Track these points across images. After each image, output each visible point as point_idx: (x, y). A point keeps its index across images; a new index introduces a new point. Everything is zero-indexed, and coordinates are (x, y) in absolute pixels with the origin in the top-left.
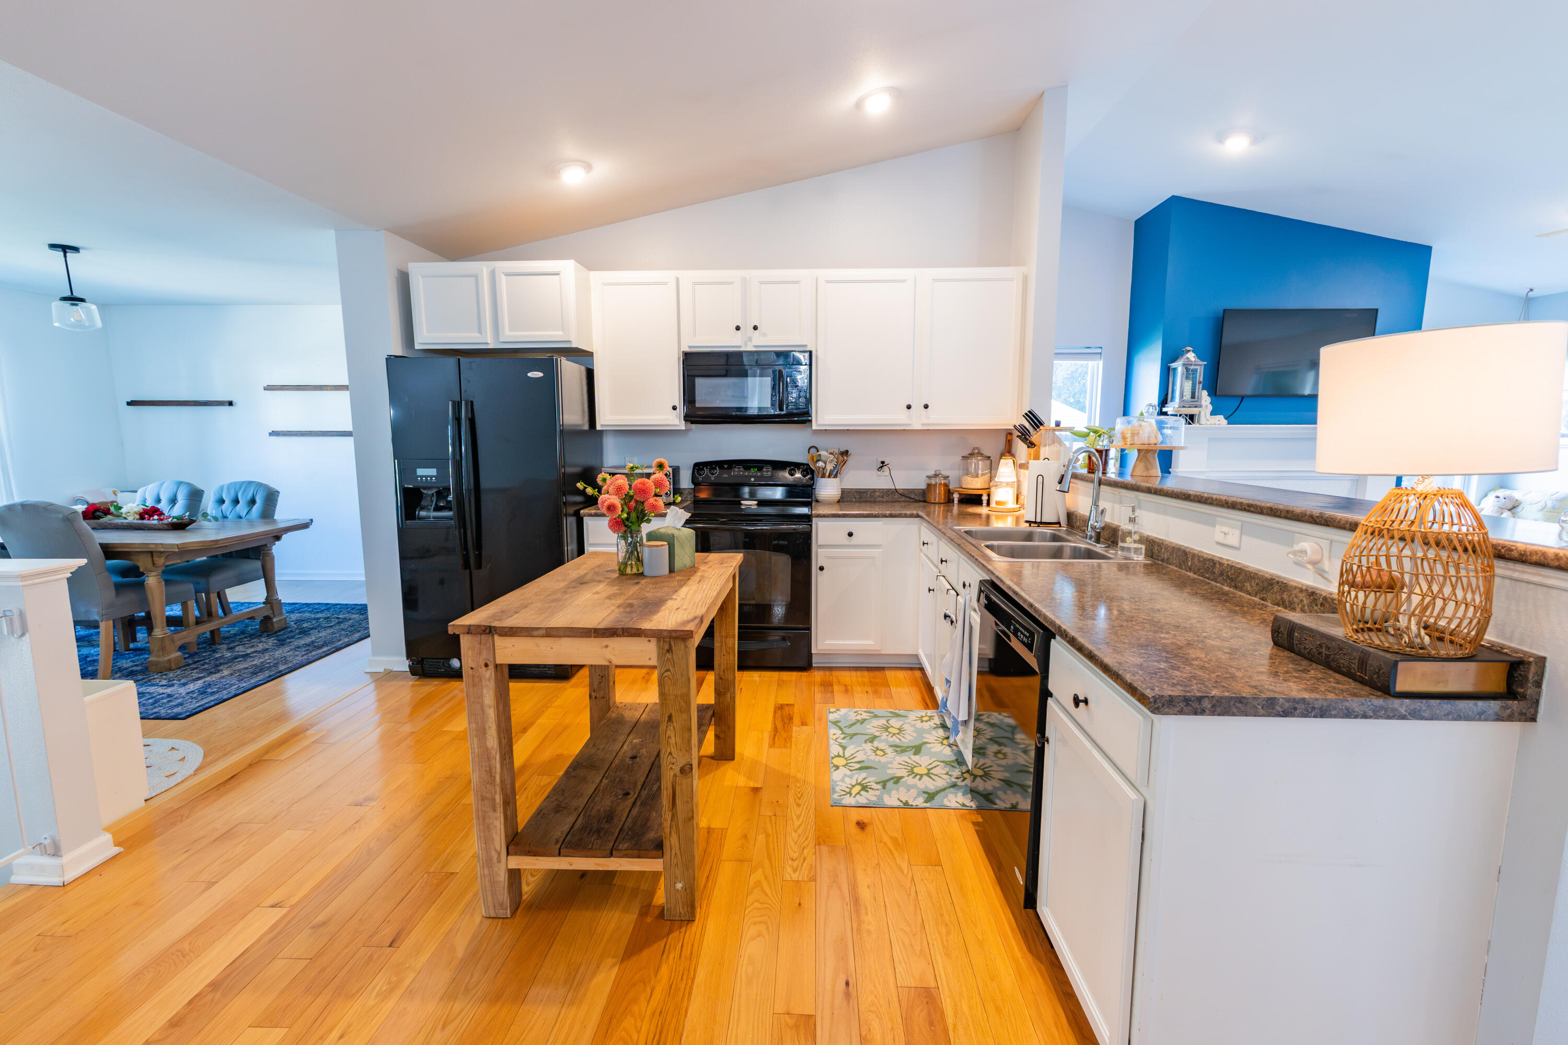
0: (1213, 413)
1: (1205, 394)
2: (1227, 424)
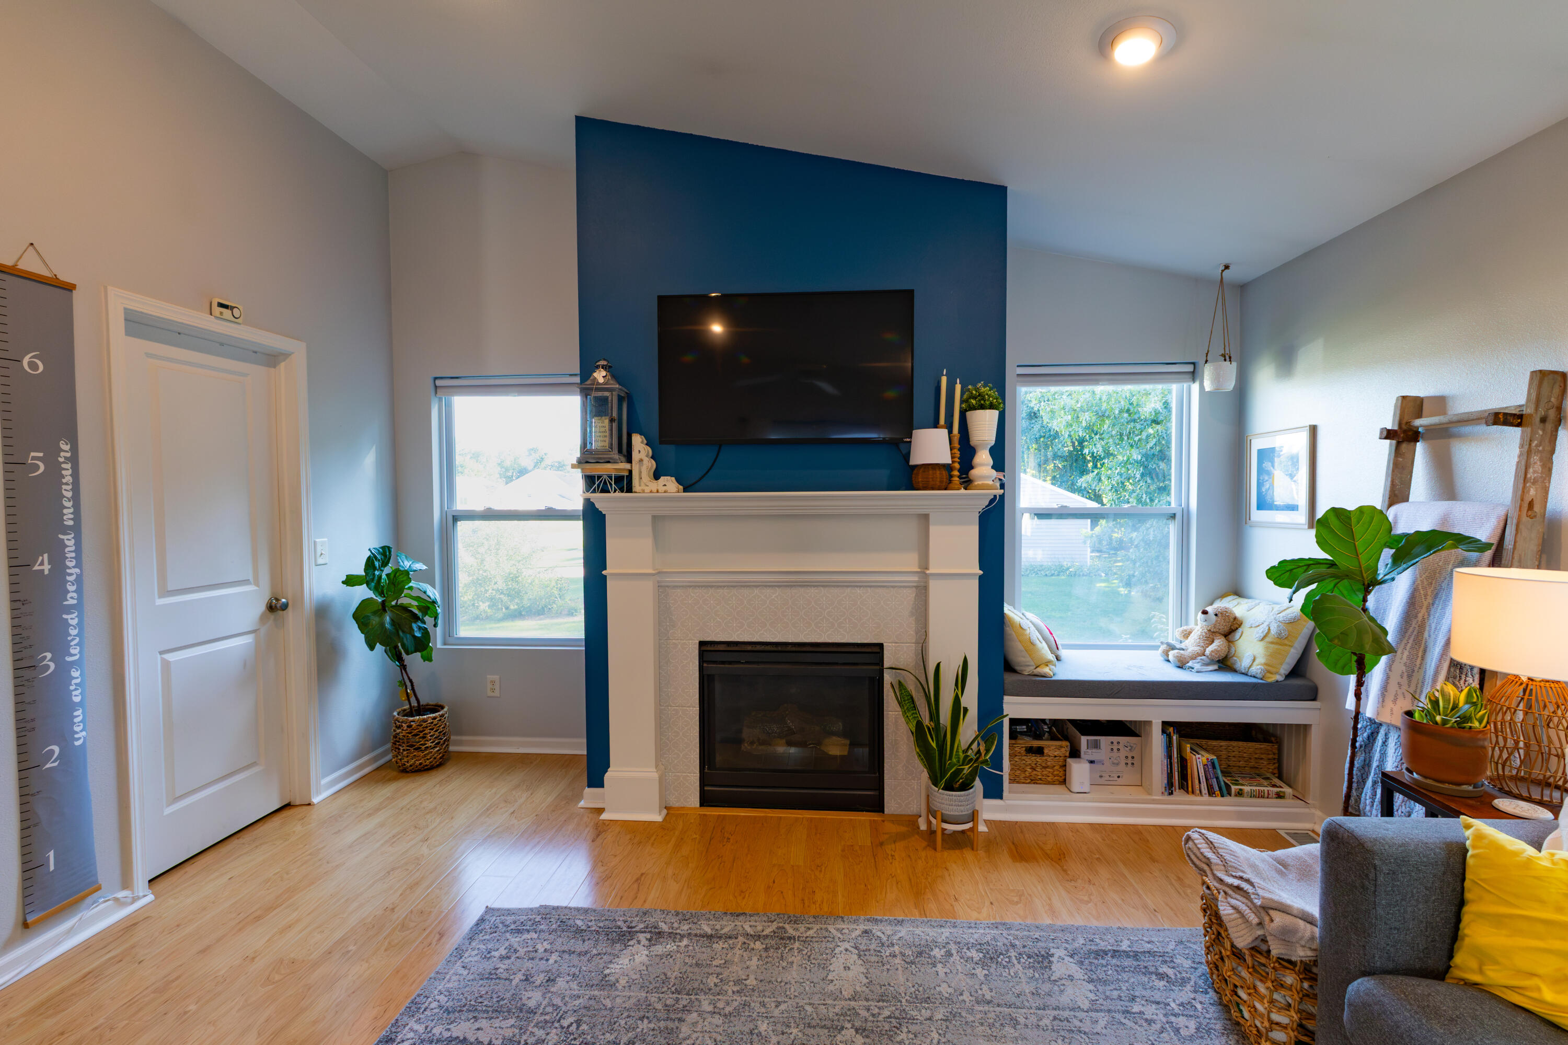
0: (657, 476)
1: (638, 441)
2: (685, 490)
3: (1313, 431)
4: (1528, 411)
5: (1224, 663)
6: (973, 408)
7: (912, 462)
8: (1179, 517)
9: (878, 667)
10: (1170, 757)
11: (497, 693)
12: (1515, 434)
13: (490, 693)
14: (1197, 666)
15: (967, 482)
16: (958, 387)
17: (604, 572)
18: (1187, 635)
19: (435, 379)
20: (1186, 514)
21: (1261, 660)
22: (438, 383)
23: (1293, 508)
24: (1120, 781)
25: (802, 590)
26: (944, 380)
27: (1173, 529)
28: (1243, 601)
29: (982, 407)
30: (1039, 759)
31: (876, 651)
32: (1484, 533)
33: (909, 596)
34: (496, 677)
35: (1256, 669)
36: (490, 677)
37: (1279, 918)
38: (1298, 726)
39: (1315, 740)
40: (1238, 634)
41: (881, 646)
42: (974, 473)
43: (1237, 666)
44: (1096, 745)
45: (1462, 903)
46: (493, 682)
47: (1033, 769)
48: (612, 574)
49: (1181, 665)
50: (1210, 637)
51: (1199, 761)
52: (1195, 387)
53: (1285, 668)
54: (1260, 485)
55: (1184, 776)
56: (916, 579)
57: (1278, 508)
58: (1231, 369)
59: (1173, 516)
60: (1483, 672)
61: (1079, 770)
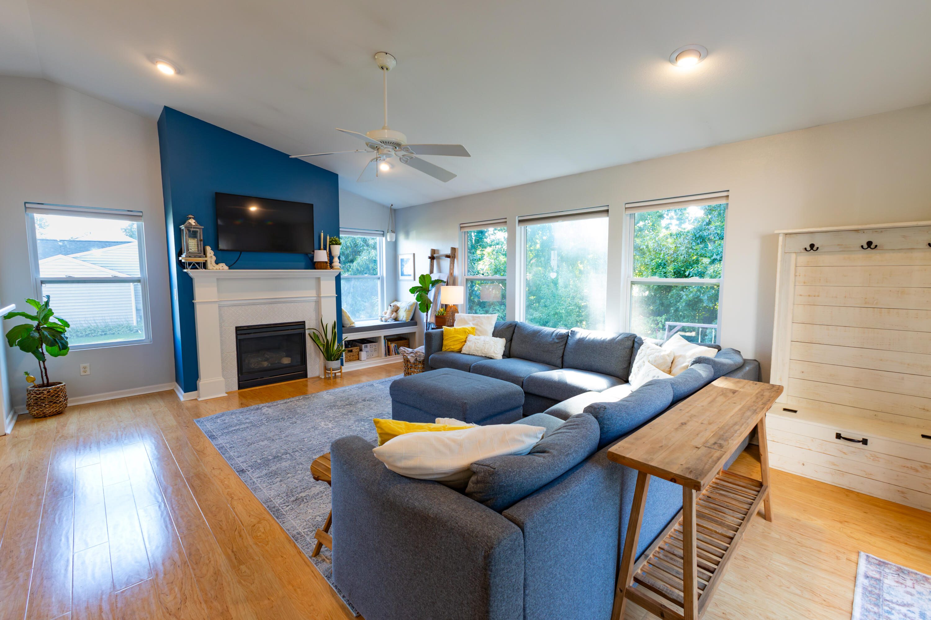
0: (217, 263)
1: (208, 248)
2: (229, 269)
3: (414, 254)
4: (451, 255)
5: (396, 319)
6: (333, 244)
7: (315, 261)
8: (380, 278)
9: (303, 329)
10: (385, 346)
11: (88, 373)
12: (449, 259)
13: (82, 374)
14: (390, 321)
15: (332, 267)
16: (328, 237)
17: (193, 301)
18: (386, 313)
19: (25, 203)
20: (383, 277)
21: (405, 317)
22: (27, 205)
23: (410, 275)
24: (373, 356)
25: (276, 305)
26: (322, 234)
27: (379, 282)
28: (399, 302)
29: (336, 244)
30: (351, 353)
31: (303, 323)
32: (445, 280)
33: (313, 305)
34: (87, 365)
35: (404, 319)
36: (82, 365)
37: (418, 353)
38: (413, 333)
39: (417, 335)
40: (399, 311)
41: (304, 322)
42: (334, 264)
43: (399, 320)
44: (366, 347)
45: (443, 339)
46: (85, 368)
47: (350, 357)
48: (198, 302)
49: (386, 321)
50: (392, 312)
51: (392, 346)
52: (384, 239)
53: (410, 318)
54: (401, 269)
55: (389, 352)
56: (315, 298)
57: (406, 275)
58: (394, 235)
59: (379, 278)
60: (446, 305)
61: (363, 355)
